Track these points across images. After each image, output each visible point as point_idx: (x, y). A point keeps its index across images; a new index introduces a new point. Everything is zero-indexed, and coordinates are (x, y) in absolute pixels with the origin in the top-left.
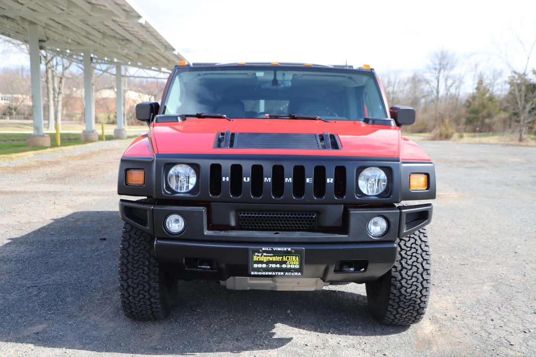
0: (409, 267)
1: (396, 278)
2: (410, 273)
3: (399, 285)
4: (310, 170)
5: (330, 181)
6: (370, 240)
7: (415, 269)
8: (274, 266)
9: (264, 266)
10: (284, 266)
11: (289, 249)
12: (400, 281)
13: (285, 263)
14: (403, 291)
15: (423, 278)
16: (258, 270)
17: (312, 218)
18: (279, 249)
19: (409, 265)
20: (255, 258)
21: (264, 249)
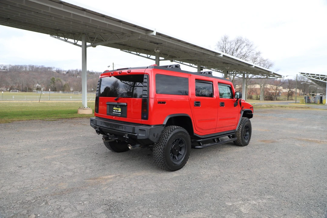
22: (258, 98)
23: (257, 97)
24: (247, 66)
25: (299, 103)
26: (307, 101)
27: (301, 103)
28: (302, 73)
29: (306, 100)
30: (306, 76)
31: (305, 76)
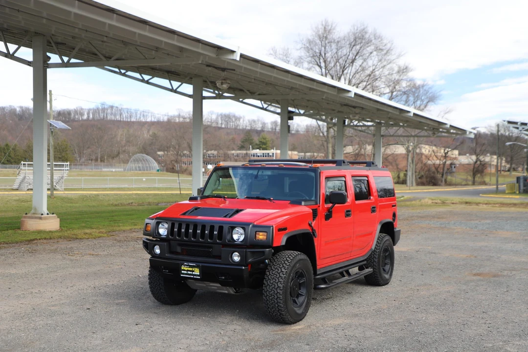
0: (271, 285)
2: (271, 288)
3: (265, 294)
4: (208, 228)
5: (215, 233)
6: (231, 264)
7: (273, 286)
8: (189, 272)
9: (186, 272)
10: (193, 273)
11: (195, 265)
13: (194, 271)
14: (268, 297)
15: (277, 291)
16: (183, 274)
17: (209, 251)
18: (191, 264)
19: (271, 283)
20: (182, 268)
21: (185, 264)
22: (401, 180)
23: (399, 177)
24: (397, 113)
25: (503, 192)
26: (522, 187)
27: (508, 193)
28: (509, 122)
29: (519, 186)
30: (521, 128)
31: (518, 128)
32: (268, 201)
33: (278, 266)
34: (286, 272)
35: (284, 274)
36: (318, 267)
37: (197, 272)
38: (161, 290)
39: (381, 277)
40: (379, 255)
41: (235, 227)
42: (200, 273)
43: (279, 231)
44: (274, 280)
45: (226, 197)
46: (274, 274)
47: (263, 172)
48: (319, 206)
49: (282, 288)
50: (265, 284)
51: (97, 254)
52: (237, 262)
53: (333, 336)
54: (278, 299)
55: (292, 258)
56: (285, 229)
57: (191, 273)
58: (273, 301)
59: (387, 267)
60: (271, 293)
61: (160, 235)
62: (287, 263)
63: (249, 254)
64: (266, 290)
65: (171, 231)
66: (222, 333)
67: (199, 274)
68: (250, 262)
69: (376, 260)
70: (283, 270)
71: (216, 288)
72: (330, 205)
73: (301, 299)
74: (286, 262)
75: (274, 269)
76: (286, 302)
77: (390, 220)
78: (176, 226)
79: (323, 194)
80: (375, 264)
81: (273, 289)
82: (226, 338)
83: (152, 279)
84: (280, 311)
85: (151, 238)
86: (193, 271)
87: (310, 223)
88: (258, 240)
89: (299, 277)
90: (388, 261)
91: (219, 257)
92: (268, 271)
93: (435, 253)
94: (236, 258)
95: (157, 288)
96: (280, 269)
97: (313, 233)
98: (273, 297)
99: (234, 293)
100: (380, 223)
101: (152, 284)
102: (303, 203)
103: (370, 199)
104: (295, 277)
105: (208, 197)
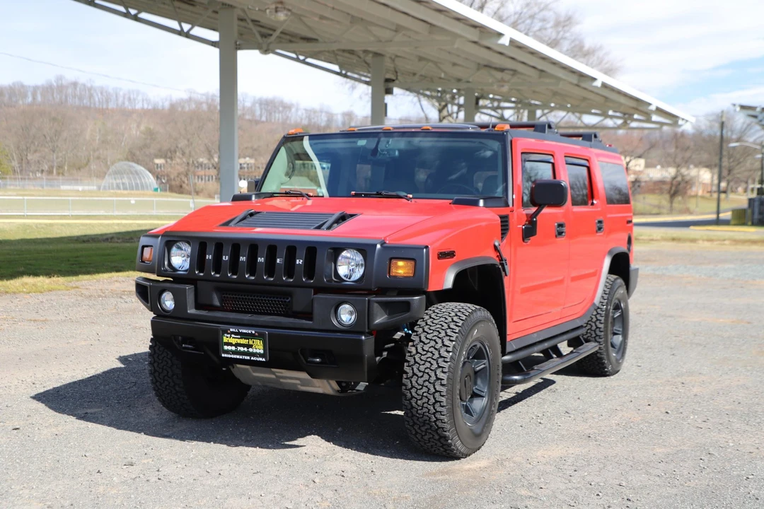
0: (420, 374)
1: (406, 386)
2: (420, 381)
3: (409, 395)
4: (282, 252)
5: (299, 262)
6: (335, 328)
7: (426, 377)
8: (242, 349)
9: (233, 348)
10: (251, 350)
11: (253, 332)
12: (410, 390)
13: (251, 346)
14: (413, 402)
15: (435, 389)
16: (227, 352)
17: (285, 302)
18: (244, 331)
19: (420, 371)
20: (225, 340)
21: (231, 330)
25: (726, 223)
26: (757, 216)
27: (735, 225)
28: (743, 107)
29: (753, 213)
30: (760, 116)
31: (755, 117)
32: (404, 200)
33: (436, 333)
34: (454, 346)
35: (448, 352)
36: (508, 338)
37: (258, 347)
38: (177, 389)
39: (609, 359)
40: (607, 316)
41: (343, 250)
42: (264, 349)
43: (439, 258)
44: (428, 365)
45: (311, 194)
46: (428, 351)
47: (388, 142)
48: (512, 211)
49: (444, 382)
50: (407, 373)
51: (42, 318)
52: (351, 326)
53: (563, 487)
54: (437, 405)
55: (464, 318)
56: (451, 254)
57: (246, 349)
58: (425, 410)
59: (618, 339)
60: (420, 392)
61: (174, 269)
62: (454, 327)
63: (376, 308)
64: (410, 386)
65: (198, 260)
66: (317, 480)
67: (262, 352)
68: (377, 324)
69: (602, 326)
70: (447, 343)
71: (298, 382)
72: (533, 210)
73: (478, 404)
74: (452, 325)
75: (426, 341)
76: (452, 412)
77: (624, 249)
78: (211, 248)
79: (519, 186)
80: (598, 333)
81: (427, 383)
82: (329, 494)
83: (156, 365)
84: (439, 431)
85: (153, 277)
86: (249, 346)
87: (497, 244)
88: (395, 277)
89: (474, 358)
90: (618, 328)
91: (308, 315)
92: (413, 346)
93: (671, 316)
94: (346, 315)
95: (166, 383)
96: (439, 341)
97: (502, 265)
98: (425, 400)
99: (338, 394)
100: (610, 252)
101: (157, 374)
102: (481, 203)
103: (592, 204)
104: (468, 358)
105: (272, 195)
